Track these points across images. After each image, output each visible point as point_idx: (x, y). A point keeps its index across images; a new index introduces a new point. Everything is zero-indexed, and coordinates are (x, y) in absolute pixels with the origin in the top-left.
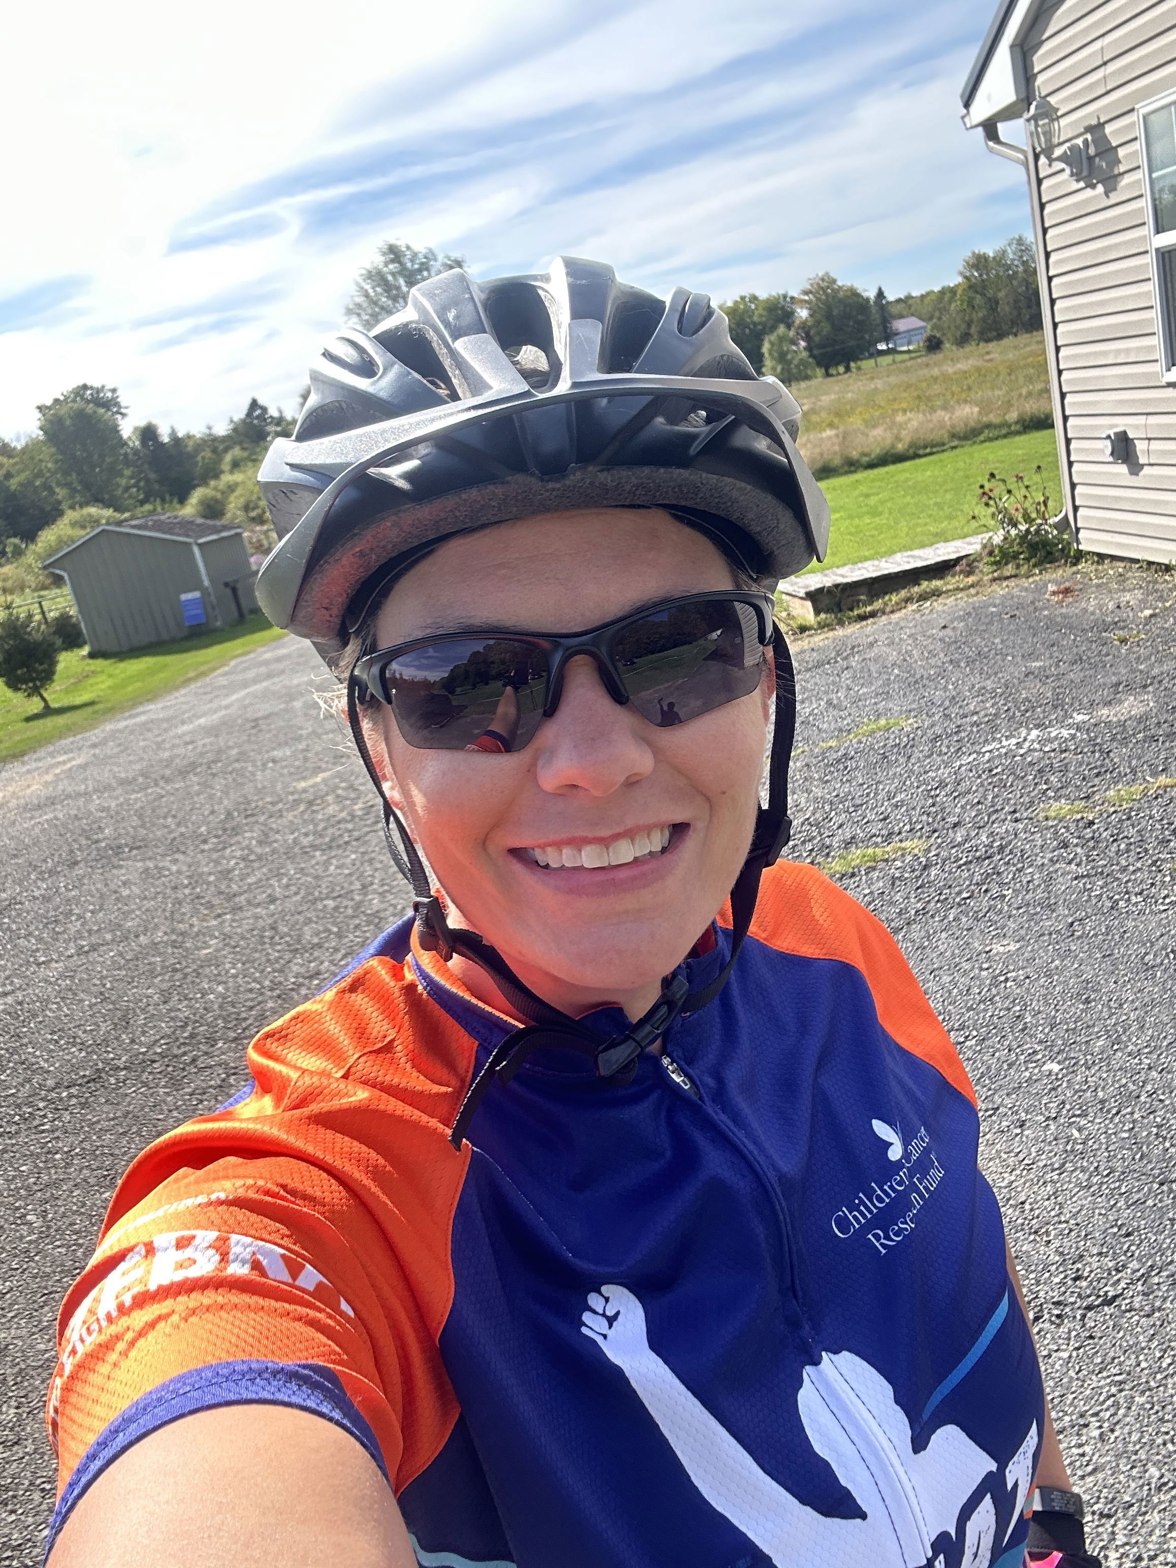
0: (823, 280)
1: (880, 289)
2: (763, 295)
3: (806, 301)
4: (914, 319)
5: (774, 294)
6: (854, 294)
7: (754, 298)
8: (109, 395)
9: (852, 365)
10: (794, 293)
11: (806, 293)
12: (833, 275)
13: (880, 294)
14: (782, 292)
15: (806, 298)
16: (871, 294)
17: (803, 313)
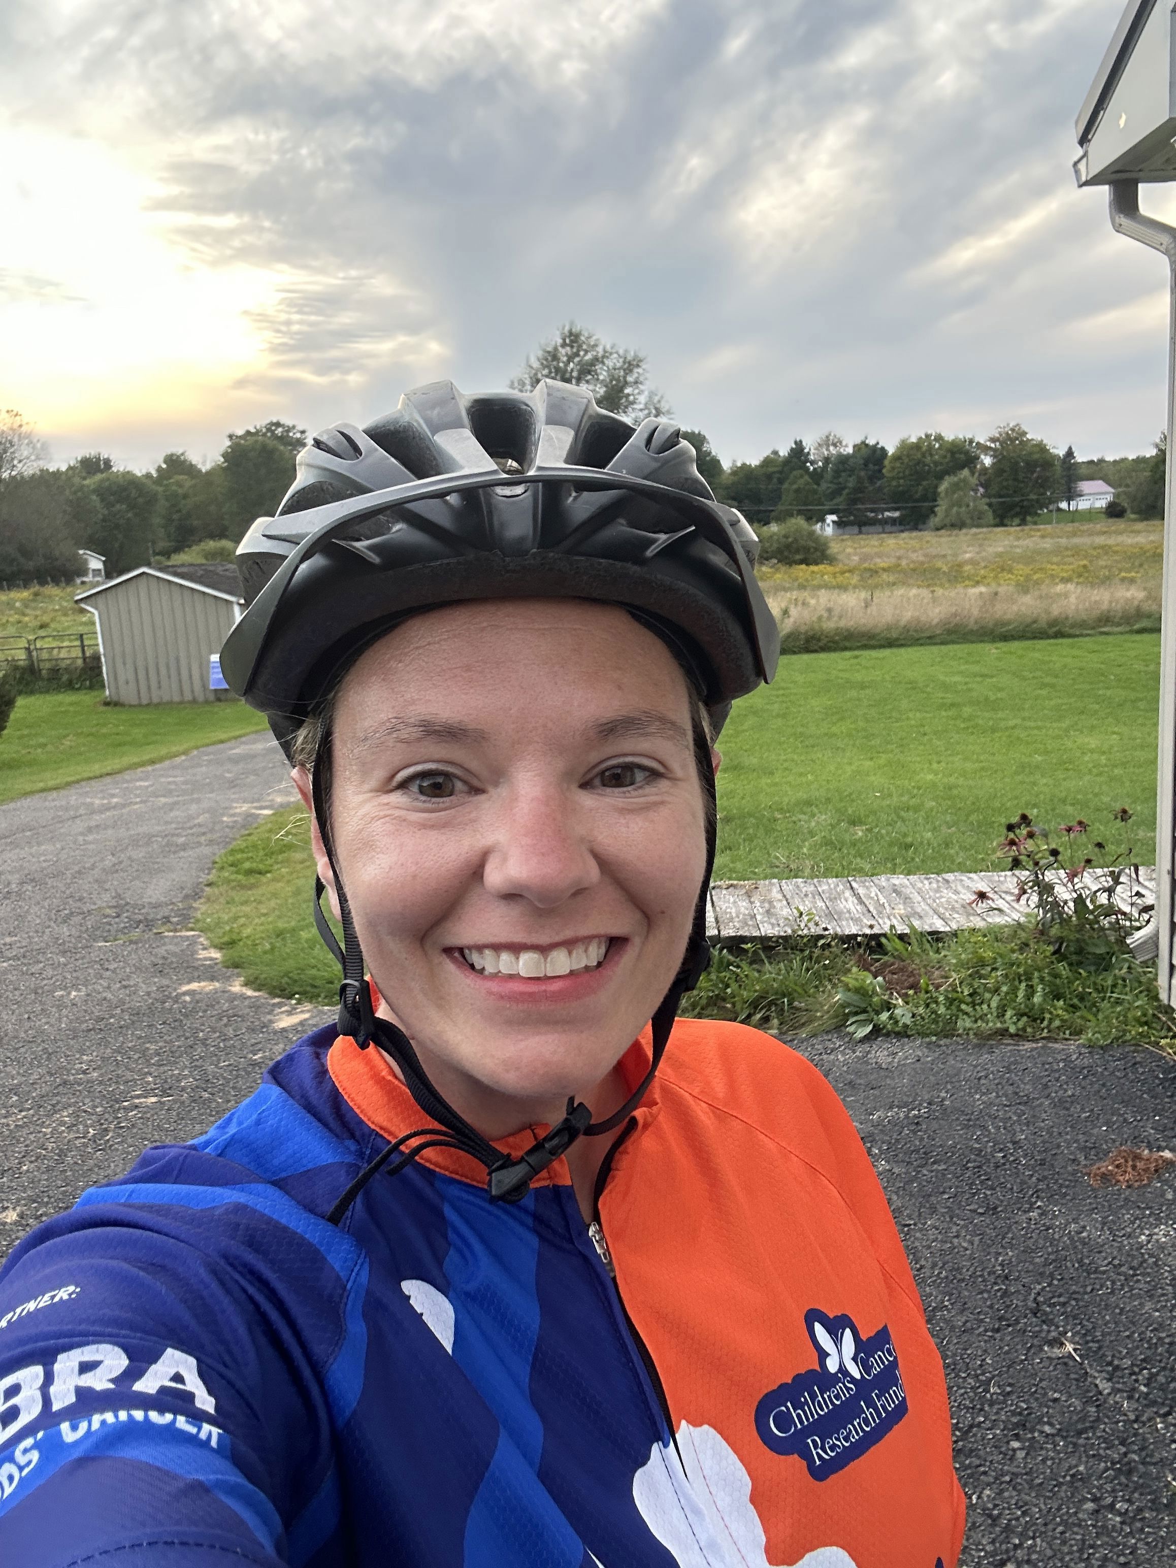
0: (1013, 430)
1: (1070, 448)
2: (949, 436)
3: (990, 448)
4: (1100, 482)
5: (961, 437)
6: (1041, 448)
7: (939, 438)
8: (298, 435)
9: (1029, 518)
10: (982, 439)
11: (993, 440)
12: (1024, 428)
13: (1070, 453)
14: (969, 436)
15: (993, 445)
16: (1061, 452)
17: (987, 461)
